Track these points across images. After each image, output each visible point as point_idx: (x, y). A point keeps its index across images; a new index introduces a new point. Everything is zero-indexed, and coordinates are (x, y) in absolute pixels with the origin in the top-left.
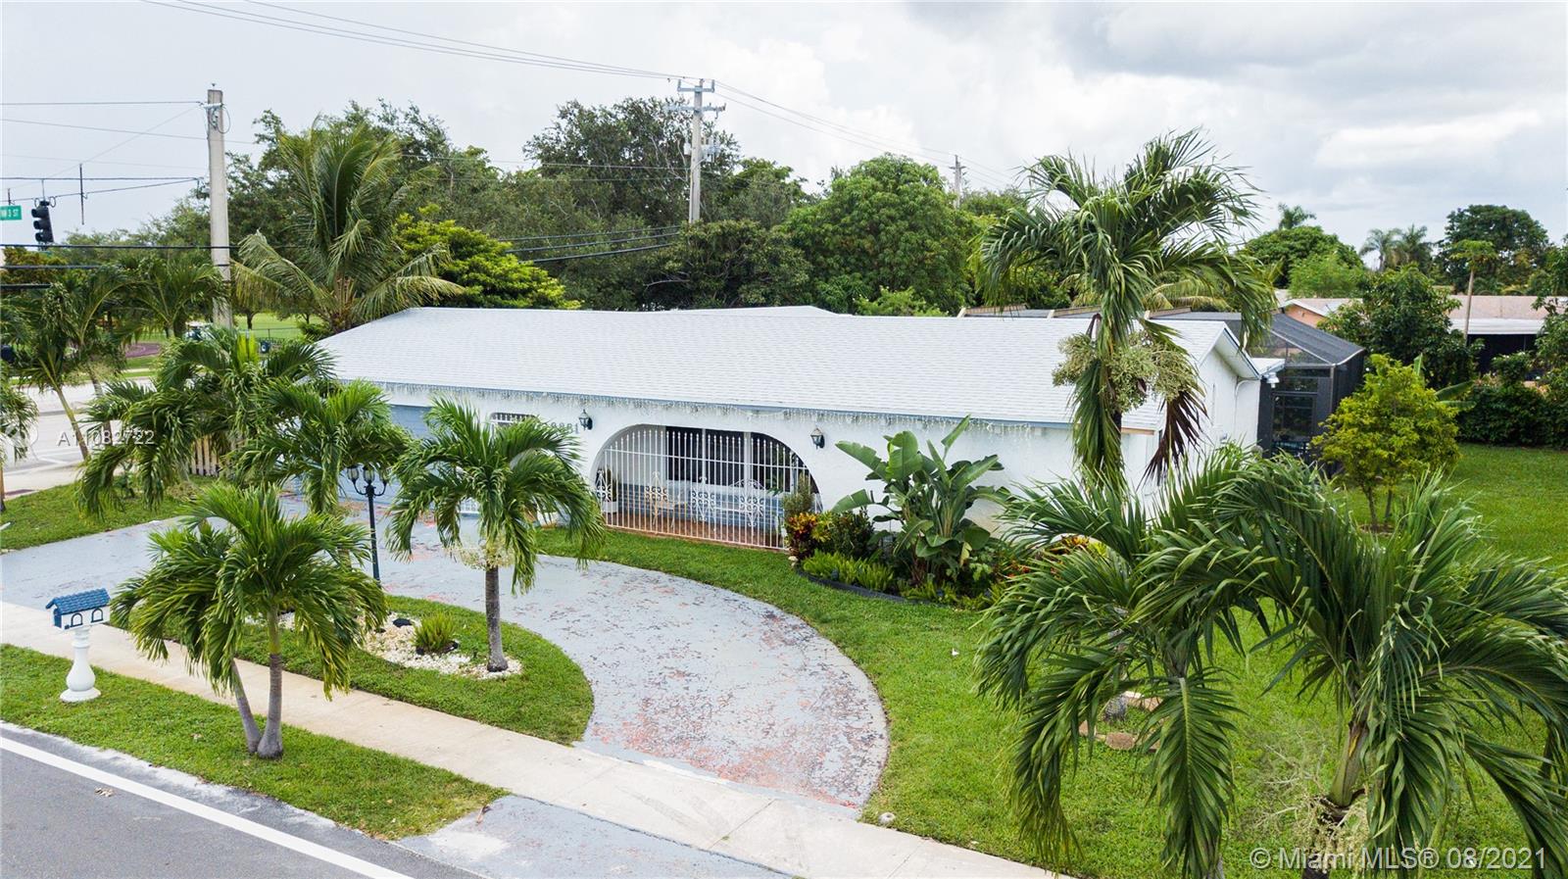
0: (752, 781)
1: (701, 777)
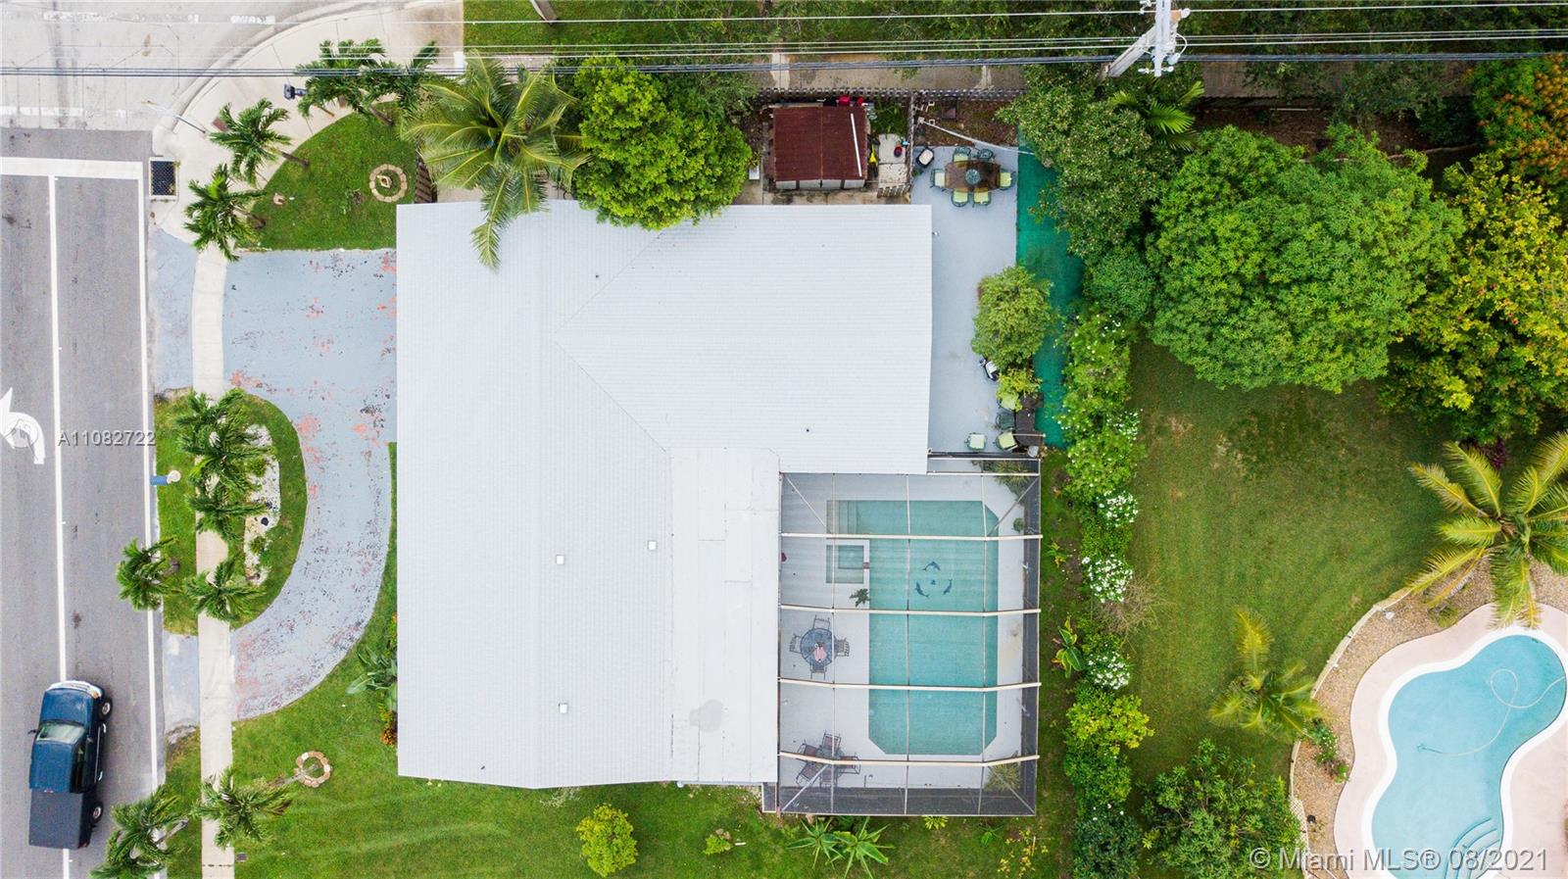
0: (238, 686)
1: (233, 674)
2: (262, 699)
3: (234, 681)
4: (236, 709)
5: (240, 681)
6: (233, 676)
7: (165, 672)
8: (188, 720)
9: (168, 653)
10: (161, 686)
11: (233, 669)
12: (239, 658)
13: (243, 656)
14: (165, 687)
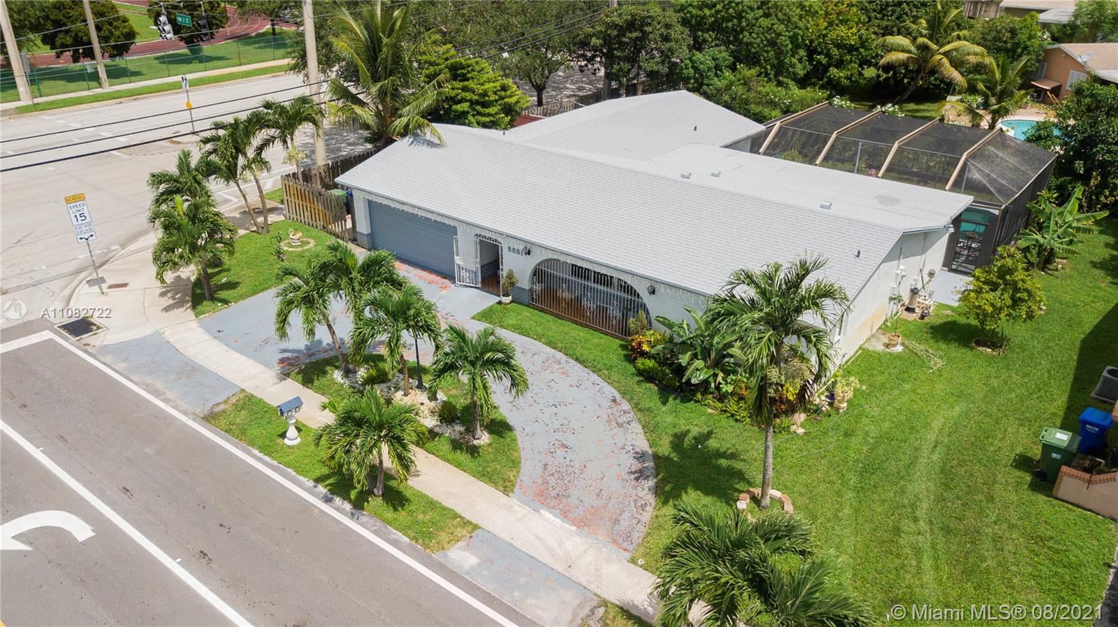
0: (586, 529)
1: (564, 524)
2: (626, 515)
3: (574, 528)
4: (614, 547)
5: (580, 523)
6: (567, 526)
7: (489, 588)
8: (580, 606)
9: (466, 567)
10: (502, 603)
11: (558, 521)
12: (550, 508)
13: (553, 503)
14: (506, 600)
